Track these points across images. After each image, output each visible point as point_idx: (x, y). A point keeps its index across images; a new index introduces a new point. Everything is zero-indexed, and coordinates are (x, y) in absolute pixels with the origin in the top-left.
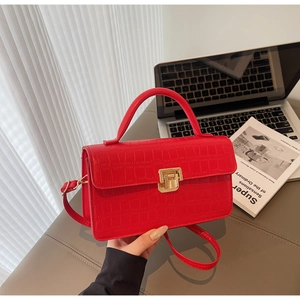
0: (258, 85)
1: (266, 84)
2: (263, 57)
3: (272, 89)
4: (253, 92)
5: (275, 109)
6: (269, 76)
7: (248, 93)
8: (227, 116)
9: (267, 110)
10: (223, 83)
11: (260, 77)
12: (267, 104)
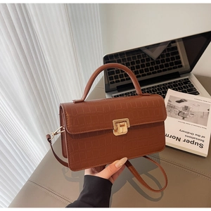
0: (172, 64)
1: (177, 63)
2: (173, 45)
3: (182, 66)
4: (169, 69)
5: (185, 79)
6: (179, 57)
7: (166, 70)
8: (153, 87)
9: (179, 81)
10: (148, 65)
11: (173, 59)
12: (179, 77)
